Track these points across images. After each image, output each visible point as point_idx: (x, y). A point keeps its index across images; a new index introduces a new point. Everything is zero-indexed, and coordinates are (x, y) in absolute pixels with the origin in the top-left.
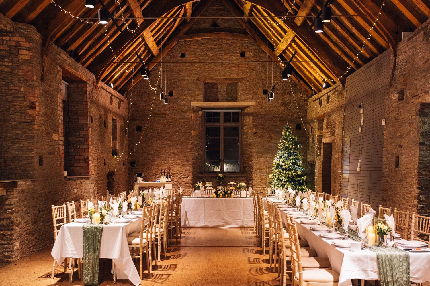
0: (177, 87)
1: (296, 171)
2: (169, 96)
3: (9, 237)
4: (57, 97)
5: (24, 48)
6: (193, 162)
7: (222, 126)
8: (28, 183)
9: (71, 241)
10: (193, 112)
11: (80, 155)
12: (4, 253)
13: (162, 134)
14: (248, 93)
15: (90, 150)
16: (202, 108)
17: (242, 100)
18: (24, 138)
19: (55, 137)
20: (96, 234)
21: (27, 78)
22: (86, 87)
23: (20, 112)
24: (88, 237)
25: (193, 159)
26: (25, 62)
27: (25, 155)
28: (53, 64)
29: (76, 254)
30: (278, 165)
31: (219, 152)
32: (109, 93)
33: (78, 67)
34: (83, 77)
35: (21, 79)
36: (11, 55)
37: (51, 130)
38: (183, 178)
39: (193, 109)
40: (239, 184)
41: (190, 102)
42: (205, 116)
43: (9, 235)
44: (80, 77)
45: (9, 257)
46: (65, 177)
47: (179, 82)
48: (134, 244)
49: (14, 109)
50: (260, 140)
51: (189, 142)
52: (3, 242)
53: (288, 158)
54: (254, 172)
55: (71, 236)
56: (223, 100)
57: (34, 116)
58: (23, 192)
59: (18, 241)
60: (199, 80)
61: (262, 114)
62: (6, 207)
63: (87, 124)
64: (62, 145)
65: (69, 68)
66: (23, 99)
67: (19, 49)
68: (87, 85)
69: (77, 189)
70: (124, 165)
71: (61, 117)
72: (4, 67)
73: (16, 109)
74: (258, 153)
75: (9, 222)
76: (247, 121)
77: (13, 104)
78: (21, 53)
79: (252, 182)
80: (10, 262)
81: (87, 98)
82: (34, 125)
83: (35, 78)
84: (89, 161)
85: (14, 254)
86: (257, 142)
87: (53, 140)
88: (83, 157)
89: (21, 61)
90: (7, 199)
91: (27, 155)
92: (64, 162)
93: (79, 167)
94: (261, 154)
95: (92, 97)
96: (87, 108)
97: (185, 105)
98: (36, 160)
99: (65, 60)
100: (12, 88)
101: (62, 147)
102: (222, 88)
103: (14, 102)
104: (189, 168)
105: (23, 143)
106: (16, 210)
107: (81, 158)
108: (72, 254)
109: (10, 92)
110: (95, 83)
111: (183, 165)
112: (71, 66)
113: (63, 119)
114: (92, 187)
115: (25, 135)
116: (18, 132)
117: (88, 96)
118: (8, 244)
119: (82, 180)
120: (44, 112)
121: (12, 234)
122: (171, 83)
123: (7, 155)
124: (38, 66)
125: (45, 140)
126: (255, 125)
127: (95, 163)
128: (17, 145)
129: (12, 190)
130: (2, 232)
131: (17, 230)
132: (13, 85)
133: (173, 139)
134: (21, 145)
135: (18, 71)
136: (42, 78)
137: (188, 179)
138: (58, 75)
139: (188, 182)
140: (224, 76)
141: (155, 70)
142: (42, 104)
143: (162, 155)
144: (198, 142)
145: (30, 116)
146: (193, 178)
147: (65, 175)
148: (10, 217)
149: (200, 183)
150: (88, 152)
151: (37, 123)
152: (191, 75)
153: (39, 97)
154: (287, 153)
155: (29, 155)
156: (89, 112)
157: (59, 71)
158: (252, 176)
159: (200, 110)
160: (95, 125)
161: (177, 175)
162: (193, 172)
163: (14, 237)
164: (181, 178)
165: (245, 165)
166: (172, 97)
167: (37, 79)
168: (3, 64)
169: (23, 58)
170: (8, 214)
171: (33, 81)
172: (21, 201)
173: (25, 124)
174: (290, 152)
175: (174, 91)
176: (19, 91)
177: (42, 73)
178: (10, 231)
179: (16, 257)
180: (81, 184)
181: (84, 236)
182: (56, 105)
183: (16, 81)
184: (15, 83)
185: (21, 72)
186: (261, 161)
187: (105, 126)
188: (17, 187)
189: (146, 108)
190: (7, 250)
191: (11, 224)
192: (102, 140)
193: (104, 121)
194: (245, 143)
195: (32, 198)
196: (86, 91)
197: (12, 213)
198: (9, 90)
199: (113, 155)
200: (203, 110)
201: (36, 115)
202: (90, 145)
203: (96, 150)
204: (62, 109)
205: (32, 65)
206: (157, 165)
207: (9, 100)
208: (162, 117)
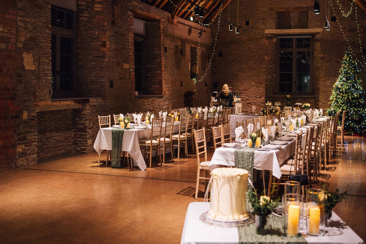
0: (253, 17)
1: (352, 94)
2: (246, 25)
3: (84, 136)
4: (128, 36)
5: (97, 2)
6: (266, 84)
7: (294, 51)
8: (99, 100)
9: (105, 139)
10: (266, 39)
11: (155, 79)
12: (81, 147)
13: (240, 59)
14: (317, 21)
15: (163, 75)
16: (276, 35)
17: (311, 28)
18: (98, 68)
19: (126, 66)
20: (120, 135)
21: (100, 25)
22: (160, 24)
23: (96, 49)
24: (115, 137)
25: (266, 81)
26: (98, 13)
27: (99, 80)
28: (124, 11)
29: (108, 148)
30: (338, 88)
31: (291, 75)
32: (187, 25)
33: (151, 9)
34: (156, 16)
35: (96, 25)
36: (89, 8)
37: (121, 61)
38: (257, 98)
39: (267, 36)
40: (304, 105)
41: (264, 30)
42: (279, 41)
43: (84, 135)
44: (152, 17)
45: (84, 150)
46: (136, 96)
47: (254, 12)
48: (147, 143)
49: (91, 47)
50: (327, 64)
51: (263, 66)
52: (81, 140)
53: (346, 81)
54: (320, 93)
55: (105, 135)
56: (295, 27)
57: (105, 52)
58: (95, 106)
59: (90, 139)
60: (272, 10)
61: (330, 39)
62: (82, 116)
63: (161, 54)
64: (133, 72)
65: (140, 11)
66: (97, 40)
67: (94, 4)
68: (160, 22)
69: (149, 105)
70: (206, 85)
71: (132, 51)
72: (84, 17)
73: (92, 47)
74: (325, 77)
75: (84, 127)
76: (317, 46)
77: (90, 43)
78: (95, 6)
79: (319, 103)
80: (85, 153)
81: (160, 33)
82: (105, 58)
83: (106, 24)
84: (162, 84)
85: (88, 148)
86: (324, 66)
87: (124, 68)
88: (158, 80)
89: (95, 12)
90: (83, 111)
91: (100, 80)
92: (135, 85)
93: (154, 88)
94: (327, 78)
95: (167, 31)
96: (161, 41)
97: (259, 32)
98: (107, 84)
99: (137, 6)
100: (89, 32)
101: (133, 74)
102: (294, 16)
103: (91, 42)
104: (262, 89)
105: (97, 71)
106: (88, 118)
107: (156, 81)
108: (105, 147)
109: (88, 35)
110: (170, 20)
111: (257, 87)
112: (142, 10)
113: (134, 52)
114: (166, 104)
115: (99, 65)
116: (94, 64)
117: (161, 31)
118: (84, 141)
119: (154, 99)
120: (115, 48)
121: (86, 135)
122: (247, 13)
123: (87, 80)
124: (109, 14)
125: (115, 69)
126: (323, 50)
127: (169, 85)
128: (93, 73)
129: (85, 105)
130: (80, 133)
131: (90, 132)
132: (90, 30)
133: (249, 64)
134: (96, 73)
135: (93, 20)
136: (113, 23)
137: (261, 99)
138: (128, 19)
139: (261, 102)
140: (294, 5)
141: (234, 2)
142: (112, 42)
143: (239, 78)
144: (272, 66)
145: (103, 52)
146: (265, 98)
147: (136, 95)
148: (85, 123)
149: (269, 103)
150: (161, 76)
151: (108, 57)
152: (265, 5)
153: (109, 37)
154: (346, 77)
155: (101, 80)
156: (163, 44)
157: (130, 15)
158: (319, 97)
159: (274, 37)
160: (170, 54)
161: (252, 95)
162: (266, 93)
163: (87, 137)
164: (255, 98)
165: (314, 87)
166: (248, 26)
167: (108, 24)
168: (84, 15)
169: (97, 10)
170: (84, 121)
171: (104, 26)
172: (93, 113)
173: (99, 58)
174: (349, 76)
175: (250, 21)
176: (94, 33)
177: (113, 19)
178: (85, 132)
179: (89, 150)
180: (153, 102)
181: (113, 136)
182: (127, 42)
183: (92, 27)
184: (92, 28)
185: (95, 20)
186: (328, 84)
187: (182, 54)
188: (89, 102)
189: (226, 36)
190: (83, 145)
191: (85, 128)
192: (178, 65)
193: (181, 49)
194: (314, 67)
195: (103, 110)
196: (160, 27)
197: (86, 120)
198: (88, 34)
199: (192, 78)
200: (278, 37)
201: (107, 51)
202: (164, 71)
203: (171, 74)
204: (133, 45)
205: (103, 14)
206: (235, 86)
207: (88, 41)
208: (240, 44)
